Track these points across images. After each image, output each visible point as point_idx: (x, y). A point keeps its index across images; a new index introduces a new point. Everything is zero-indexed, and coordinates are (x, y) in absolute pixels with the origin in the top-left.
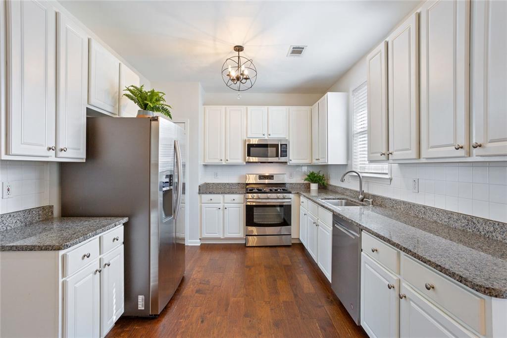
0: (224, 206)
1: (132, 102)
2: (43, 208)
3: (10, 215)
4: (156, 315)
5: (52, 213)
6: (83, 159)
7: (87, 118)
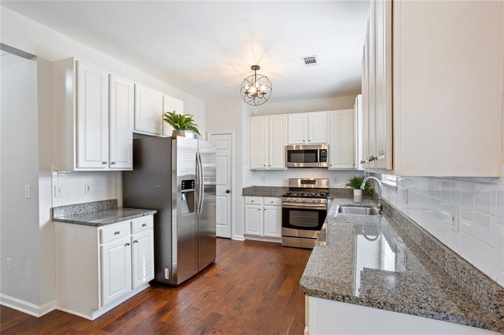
0: (264, 207)
1: (169, 124)
2: (110, 201)
3: (89, 203)
4: (176, 285)
5: (117, 204)
6: (130, 168)
7: (133, 140)
